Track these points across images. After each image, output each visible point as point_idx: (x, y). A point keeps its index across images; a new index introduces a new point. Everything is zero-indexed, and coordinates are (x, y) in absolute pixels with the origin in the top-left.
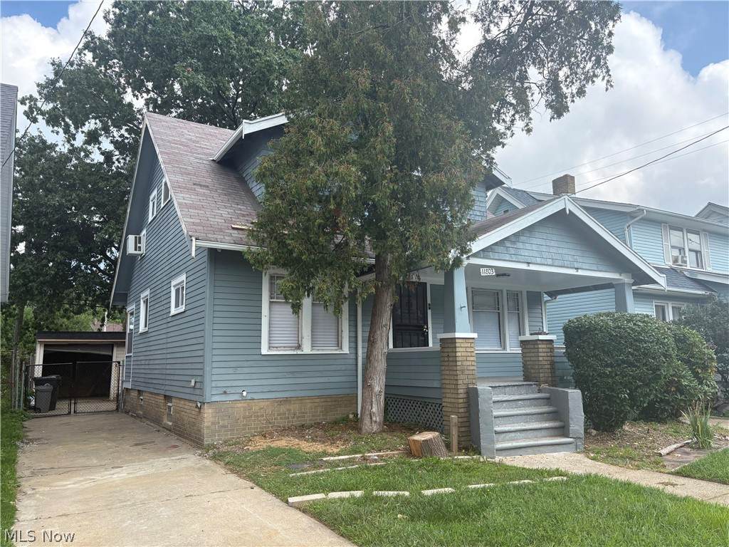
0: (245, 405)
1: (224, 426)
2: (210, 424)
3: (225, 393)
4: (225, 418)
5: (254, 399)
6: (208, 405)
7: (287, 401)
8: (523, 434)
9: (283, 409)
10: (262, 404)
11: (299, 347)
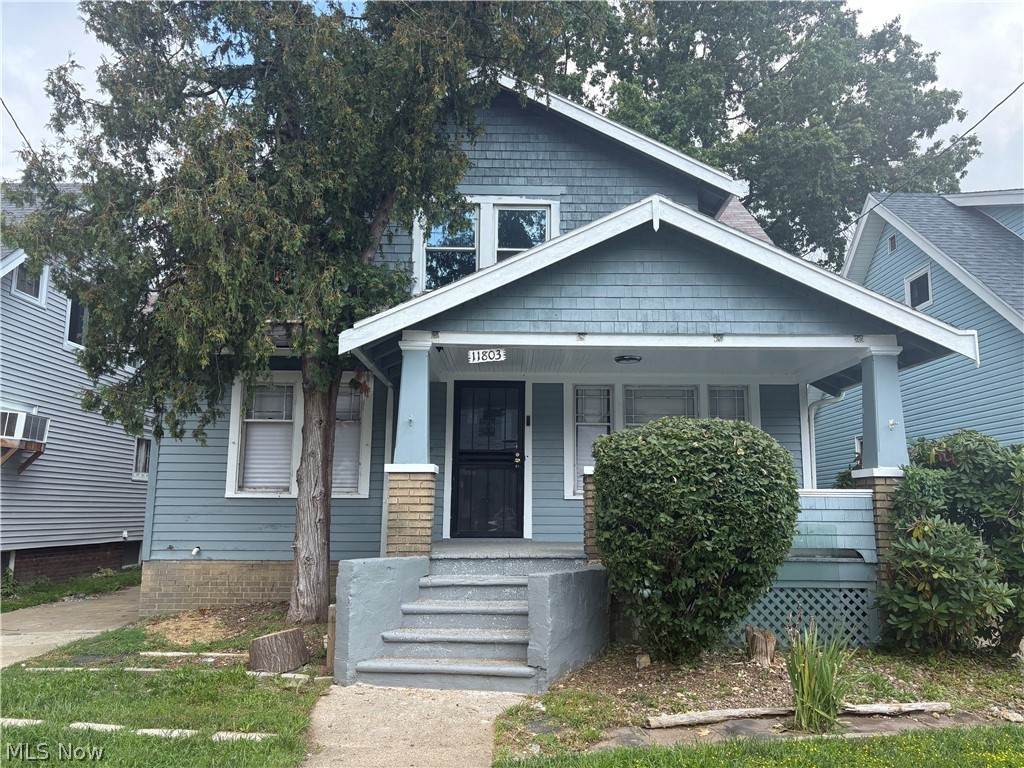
0: (197, 567)
1: (166, 595)
2: (148, 590)
3: (171, 548)
4: (170, 583)
5: (211, 560)
6: (148, 564)
7: (263, 565)
8: (451, 650)
9: (254, 576)
10: (224, 567)
11: (287, 489)
